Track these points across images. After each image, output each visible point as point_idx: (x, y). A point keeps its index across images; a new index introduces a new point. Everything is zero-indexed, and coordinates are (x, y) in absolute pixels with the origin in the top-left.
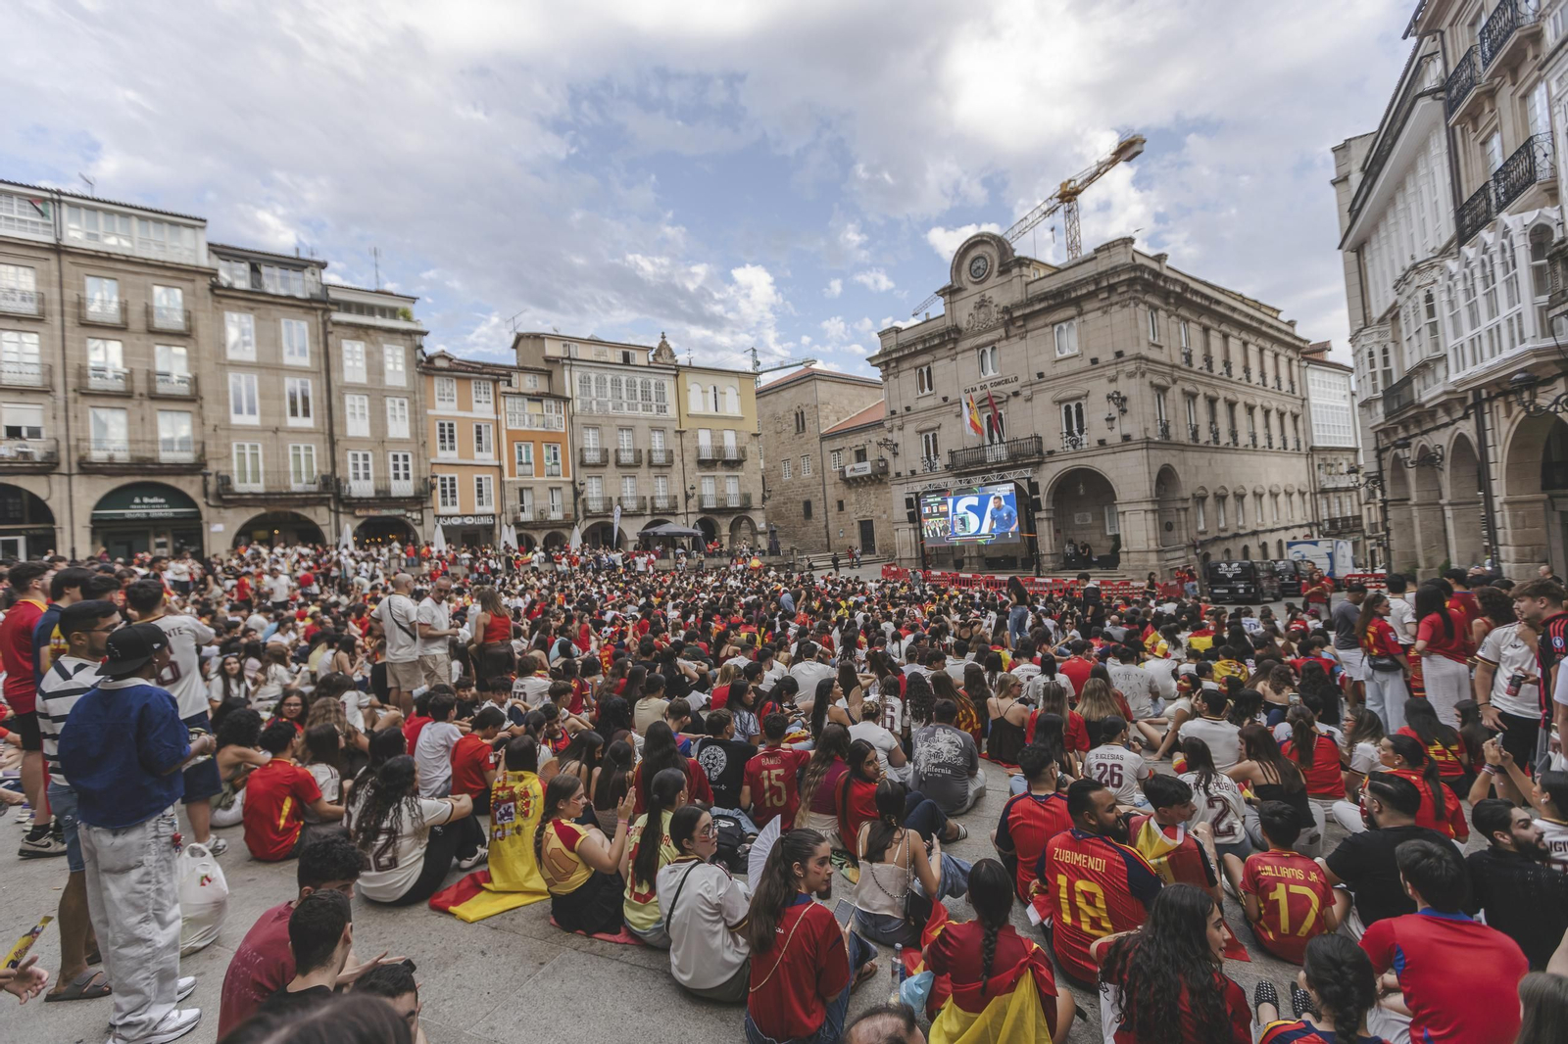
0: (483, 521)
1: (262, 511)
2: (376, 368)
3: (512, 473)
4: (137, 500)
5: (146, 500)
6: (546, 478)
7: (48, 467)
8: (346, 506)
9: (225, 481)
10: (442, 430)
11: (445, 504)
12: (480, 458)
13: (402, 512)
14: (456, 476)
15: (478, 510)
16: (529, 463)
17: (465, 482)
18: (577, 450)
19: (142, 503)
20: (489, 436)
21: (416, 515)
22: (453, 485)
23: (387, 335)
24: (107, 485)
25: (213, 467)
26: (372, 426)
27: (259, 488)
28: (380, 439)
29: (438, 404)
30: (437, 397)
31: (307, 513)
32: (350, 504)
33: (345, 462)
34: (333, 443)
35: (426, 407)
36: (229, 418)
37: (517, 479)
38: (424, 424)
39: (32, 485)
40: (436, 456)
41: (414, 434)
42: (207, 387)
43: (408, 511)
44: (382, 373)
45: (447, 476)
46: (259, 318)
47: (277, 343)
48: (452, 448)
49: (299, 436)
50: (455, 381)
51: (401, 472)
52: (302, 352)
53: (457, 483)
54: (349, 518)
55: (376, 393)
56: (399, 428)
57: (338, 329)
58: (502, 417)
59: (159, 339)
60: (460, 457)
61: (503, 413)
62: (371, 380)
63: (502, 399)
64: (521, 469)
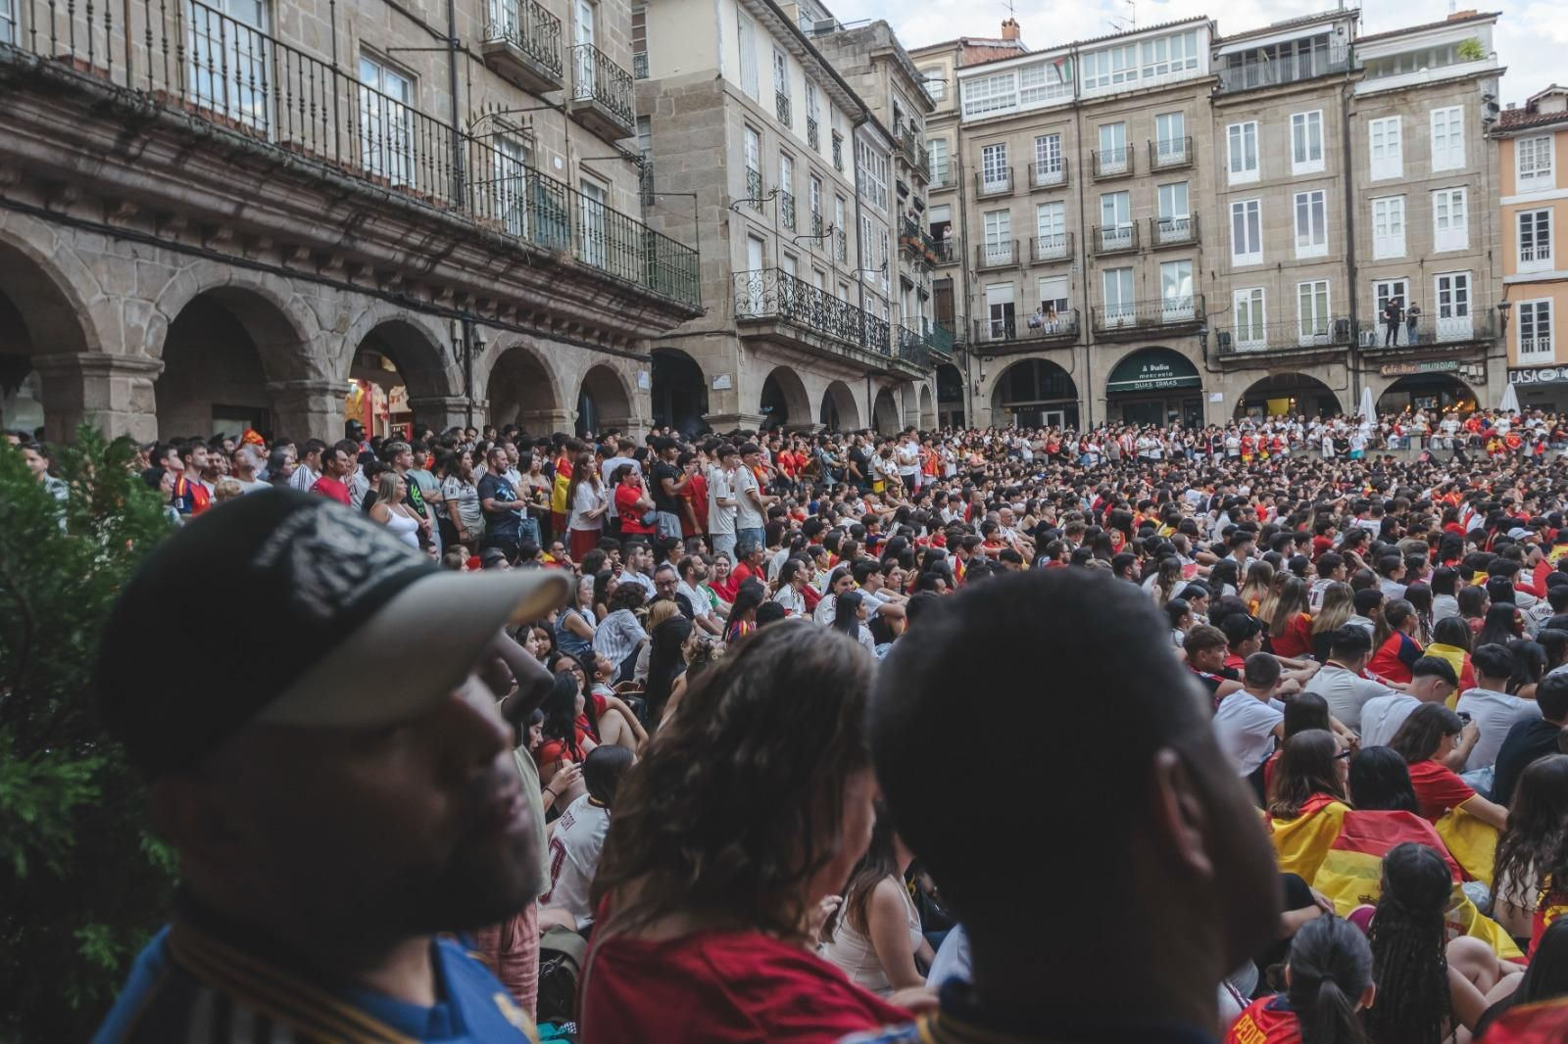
1: (1265, 374)
2: (1417, 151)
4: (1145, 369)
5: (1153, 368)
7: (1068, 340)
8: (1370, 360)
9: (1224, 339)
10: (1526, 227)
11: (1527, 348)
13: (1452, 365)
14: (1550, 300)
19: (1149, 372)
21: (1473, 370)
22: (1543, 316)
23: (1436, 94)
24: (1118, 353)
25: (1214, 323)
26: (1410, 240)
27: (1261, 345)
28: (1422, 256)
29: (1520, 185)
30: (1518, 173)
31: (1318, 374)
32: (1375, 359)
33: (1369, 298)
34: (1352, 273)
35: (1500, 194)
36: (1230, 261)
38: (1494, 223)
39: (1061, 358)
40: (1514, 272)
41: (1476, 241)
42: (1208, 225)
43: (1462, 364)
44: (1427, 155)
45: (1534, 302)
46: (1264, 122)
47: (1283, 150)
48: (1544, 254)
49: (1310, 271)
50: (1553, 139)
51: (1454, 304)
52: (1315, 153)
53: (1551, 312)
54: (1372, 379)
55: (1417, 188)
56: (1452, 235)
57: (1364, 106)
59: (1165, 181)
60: (1558, 267)
62: (1410, 170)
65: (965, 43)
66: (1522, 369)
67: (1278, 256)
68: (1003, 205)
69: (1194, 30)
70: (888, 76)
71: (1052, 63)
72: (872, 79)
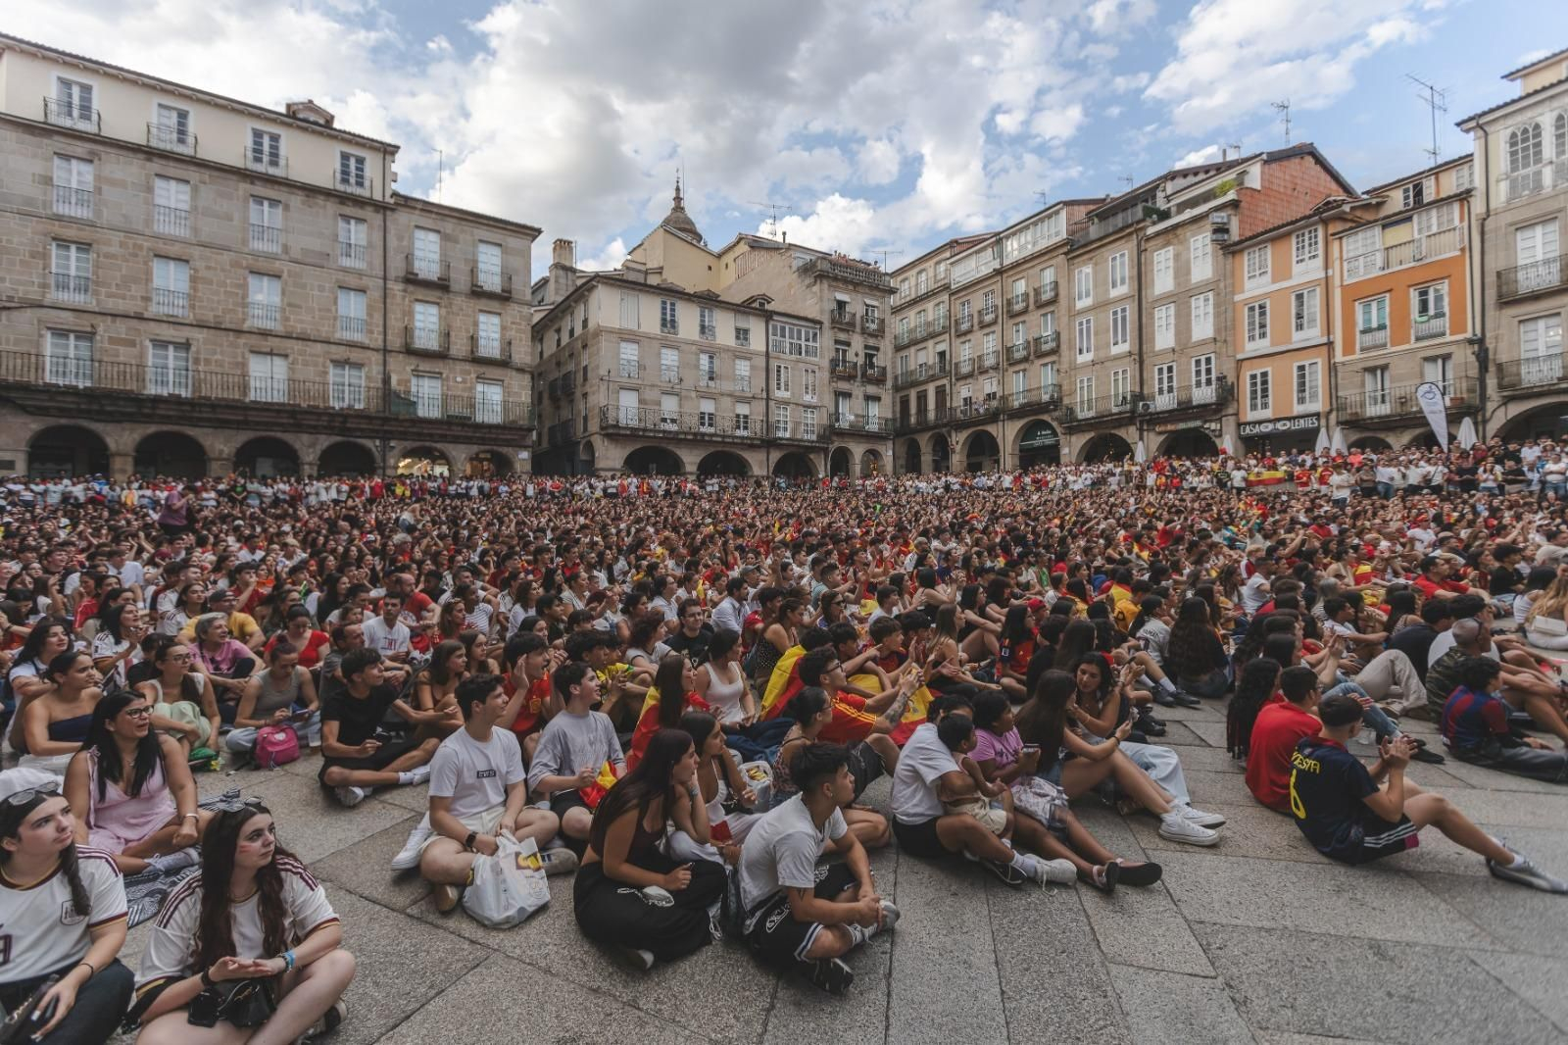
0: (1302, 424)
1: (1092, 434)
2: (1182, 270)
3: (1348, 349)
4: (1034, 434)
6: (1413, 345)
7: (993, 417)
8: (1149, 422)
9: (1071, 410)
10: (1251, 316)
11: (1254, 407)
12: (1298, 338)
13: (1198, 423)
14: (1269, 369)
15: (1298, 409)
16: (1382, 327)
17: (1282, 376)
18: (1491, 279)
19: (1036, 436)
20: (1314, 305)
21: (1213, 426)
22: (1265, 382)
23: (1195, 227)
24: (1019, 424)
25: (1066, 401)
26: (1178, 334)
27: (1092, 414)
28: (1183, 344)
29: (1248, 284)
30: (1246, 275)
31: (1121, 433)
32: (1152, 421)
33: (1153, 378)
34: (1142, 361)
35: (1233, 293)
36: (1075, 360)
37: (1358, 355)
38: (1229, 314)
39: (991, 429)
40: (1243, 351)
41: (1217, 330)
42: (1064, 337)
43: (1206, 422)
44: (1188, 272)
45: (1258, 372)
46: (1096, 264)
47: (1106, 283)
48: (1263, 335)
49: (1118, 362)
50: (1269, 246)
51: (1203, 378)
52: (1123, 282)
53: (1270, 378)
54: (1152, 435)
55: (1181, 298)
56: (1203, 328)
57: (1152, 243)
58: (1335, 271)
59: (1043, 311)
60: (1273, 344)
61: (1337, 264)
62: (1178, 284)
63: (1336, 244)
64: (1368, 339)
65: (956, 242)
66: (1249, 423)
67: (1102, 354)
68: (968, 337)
69: (1057, 213)
70: (825, 285)
71: (992, 245)
72: (816, 288)
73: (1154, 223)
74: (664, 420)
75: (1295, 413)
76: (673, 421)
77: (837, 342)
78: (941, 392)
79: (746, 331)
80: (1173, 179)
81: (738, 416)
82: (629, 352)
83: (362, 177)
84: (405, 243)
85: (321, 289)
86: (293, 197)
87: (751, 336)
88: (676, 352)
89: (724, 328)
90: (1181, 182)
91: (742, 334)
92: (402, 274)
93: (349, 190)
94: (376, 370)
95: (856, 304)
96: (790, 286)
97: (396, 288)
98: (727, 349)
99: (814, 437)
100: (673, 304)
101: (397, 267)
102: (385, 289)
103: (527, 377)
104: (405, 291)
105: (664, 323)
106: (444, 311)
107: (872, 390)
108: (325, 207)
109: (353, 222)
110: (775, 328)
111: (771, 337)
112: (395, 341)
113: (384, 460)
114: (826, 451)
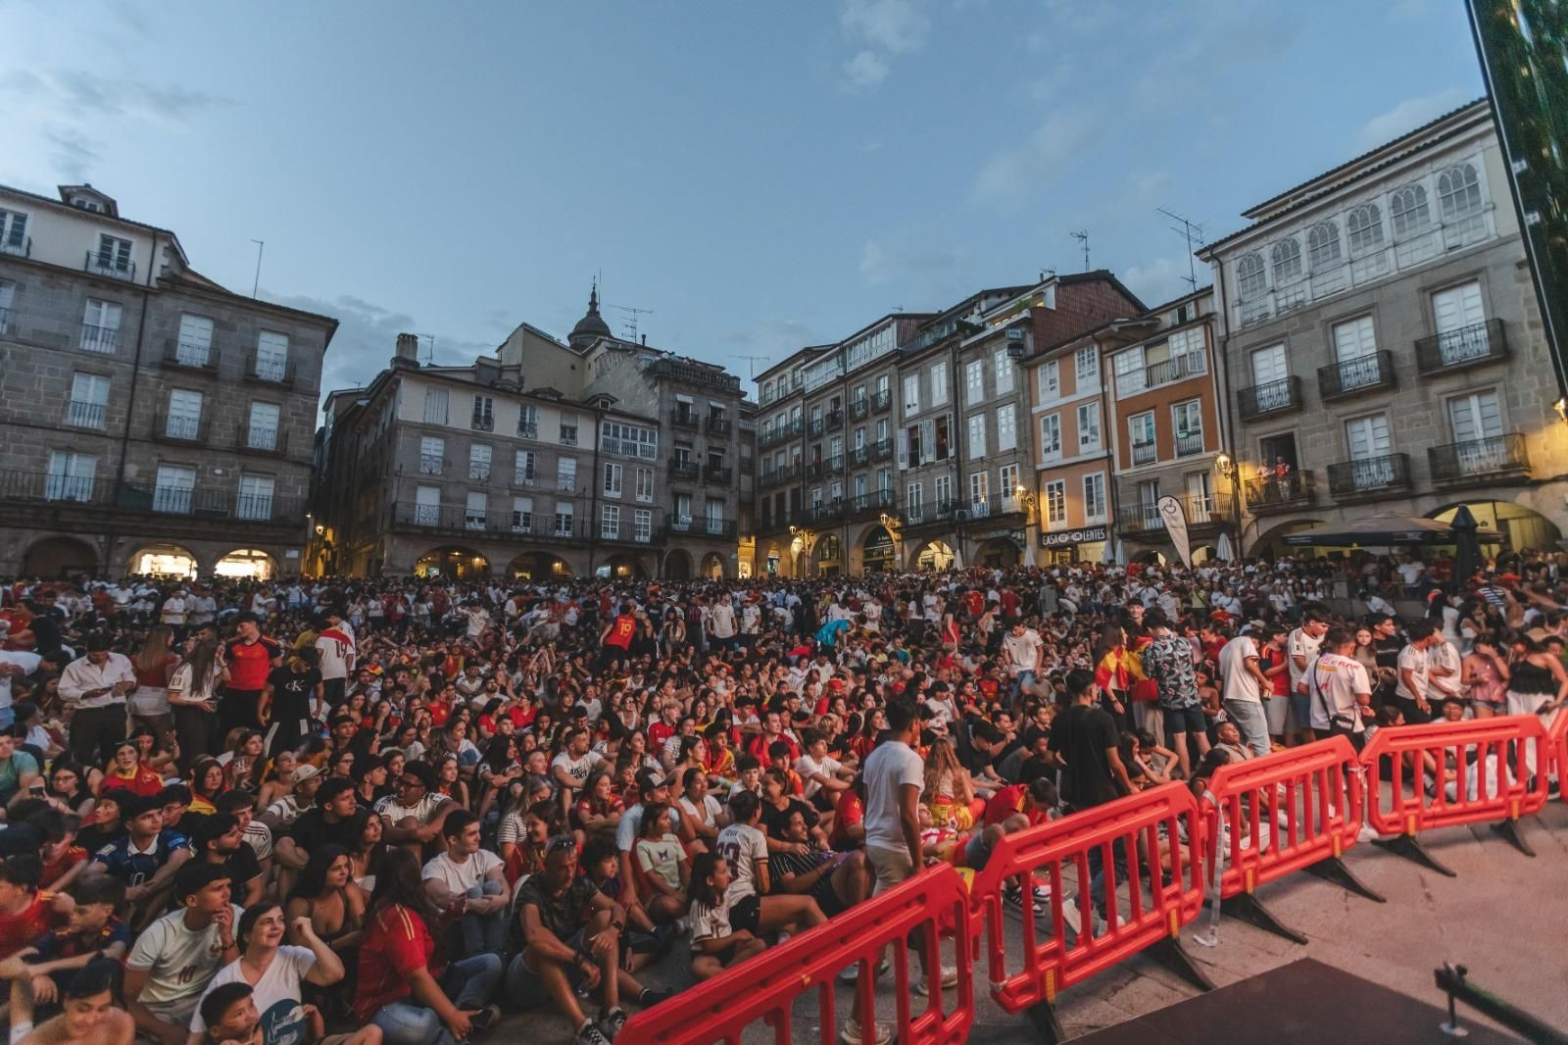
1: (920, 541)
2: (989, 382)
3: (1125, 464)
5: (883, 538)
6: (1176, 460)
8: (966, 530)
10: (1047, 428)
11: (1052, 518)
12: (1085, 451)
13: (1006, 532)
14: (1063, 481)
15: (1088, 521)
16: (1150, 442)
17: (1074, 488)
18: (1234, 399)
19: (881, 541)
20: (1095, 419)
21: (1019, 535)
22: (1060, 493)
23: (997, 342)
24: (861, 529)
25: (899, 507)
26: (988, 443)
27: (920, 520)
28: (993, 453)
29: (1042, 398)
30: (1040, 389)
32: (968, 529)
33: (969, 486)
34: (960, 471)
35: (1031, 406)
37: (1132, 470)
38: (1028, 426)
40: (1041, 462)
41: (1019, 441)
42: (896, 444)
43: (1012, 531)
44: (994, 385)
45: (1054, 483)
46: (921, 374)
47: (928, 392)
48: (1056, 447)
49: (941, 469)
50: (1057, 361)
51: (1010, 487)
52: (942, 391)
53: (1064, 489)
54: (970, 543)
55: (990, 408)
56: (1008, 438)
57: (964, 356)
58: (1110, 388)
59: (879, 418)
60: (1065, 456)
61: (1111, 380)
62: (987, 395)
63: (1109, 361)
64: (1140, 452)
66: (1049, 534)
68: (818, 441)
69: (888, 325)
70: (666, 386)
71: (836, 354)
72: (657, 389)
73: (966, 338)
74: (471, 519)
75: (1086, 525)
76: (481, 520)
77: (677, 442)
78: (795, 493)
79: (573, 430)
80: (986, 298)
81: (559, 516)
82: (432, 447)
83: (126, 261)
84: (167, 328)
85: (52, 371)
86: (31, 277)
87: (579, 434)
88: (489, 449)
89: (548, 428)
90: (994, 300)
91: (568, 432)
92: (157, 359)
93: (108, 272)
94: (111, 459)
95: (699, 406)
96: (637, 387)
97: (150, 375)
98: (550, 447)
99: (647, 539)
100: (489, 401)
101: (153, 349)
102: (135, 374)
103: (307, 472)
104: (161, 377)
105: (477, 418)
106: (208, 399)
107: (715, 491)
108: (70, 289)
109: (105, 306)
110: (607, 427)
111: (601, 437)
112: (139, 427)
113: (108, 558)
114: (660, 554)
